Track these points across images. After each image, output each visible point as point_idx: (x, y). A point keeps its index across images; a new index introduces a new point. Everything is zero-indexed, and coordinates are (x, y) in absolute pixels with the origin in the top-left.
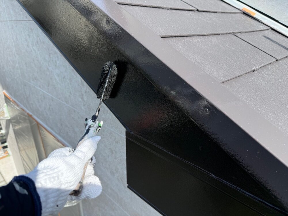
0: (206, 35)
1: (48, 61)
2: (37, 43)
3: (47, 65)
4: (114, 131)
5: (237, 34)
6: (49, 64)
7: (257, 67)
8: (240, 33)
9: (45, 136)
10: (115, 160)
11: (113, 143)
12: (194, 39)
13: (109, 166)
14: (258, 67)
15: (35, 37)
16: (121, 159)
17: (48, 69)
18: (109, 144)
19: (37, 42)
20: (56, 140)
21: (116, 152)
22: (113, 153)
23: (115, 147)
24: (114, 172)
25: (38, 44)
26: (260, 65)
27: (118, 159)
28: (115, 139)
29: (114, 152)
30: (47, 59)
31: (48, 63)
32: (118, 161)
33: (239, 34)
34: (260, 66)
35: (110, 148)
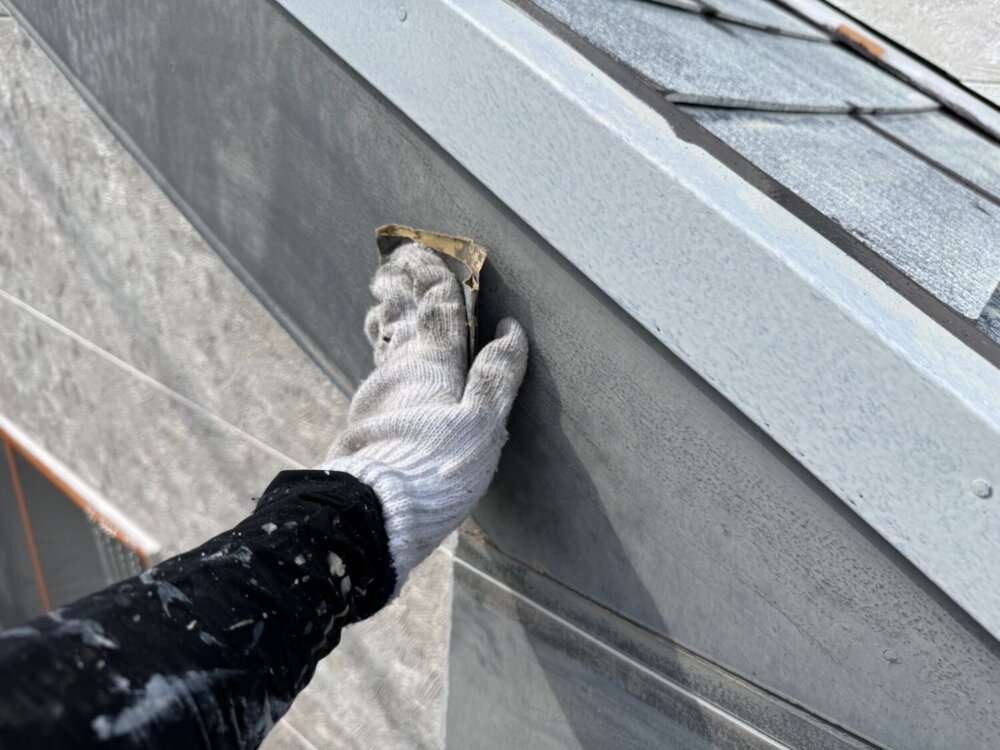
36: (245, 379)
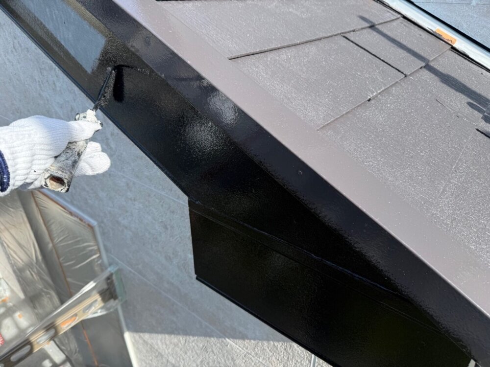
0: (300, 44)
1: (39, 82)
2: (14, 50)
3: (38, 87)
4: (167, 195)
5: (348, 34)
6: (40, 87)
7: (374, 94)
8: (354, 31)
9: (45, 207)
10: (171, 238)
11: (166, 214)
12: (282, 54)
13: (163, 248)
14: (376, 93)
15: (9, 39)
16: (181, 238)
17: (40, 94)
18: (161, 214)
19: (14, 47)
20: (66, 213)
21: (172, 227)
22: (166, 228)
23: (170, 220)
24: (172, 256)
25: (16, 50)
26: (379, 89)
27: (175, 238)
28: (169, 208)
29: (168, 227)
30: (37, 78)
31: (40, 85)
32: (177, 240)
33: (352, 33)
34: (379, 92)
35: (162, 222)
36: (122, 154)
